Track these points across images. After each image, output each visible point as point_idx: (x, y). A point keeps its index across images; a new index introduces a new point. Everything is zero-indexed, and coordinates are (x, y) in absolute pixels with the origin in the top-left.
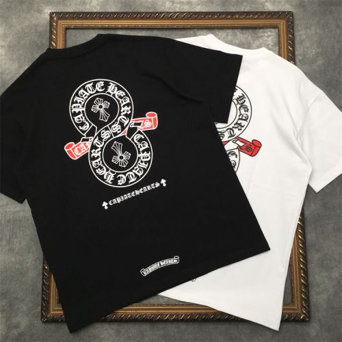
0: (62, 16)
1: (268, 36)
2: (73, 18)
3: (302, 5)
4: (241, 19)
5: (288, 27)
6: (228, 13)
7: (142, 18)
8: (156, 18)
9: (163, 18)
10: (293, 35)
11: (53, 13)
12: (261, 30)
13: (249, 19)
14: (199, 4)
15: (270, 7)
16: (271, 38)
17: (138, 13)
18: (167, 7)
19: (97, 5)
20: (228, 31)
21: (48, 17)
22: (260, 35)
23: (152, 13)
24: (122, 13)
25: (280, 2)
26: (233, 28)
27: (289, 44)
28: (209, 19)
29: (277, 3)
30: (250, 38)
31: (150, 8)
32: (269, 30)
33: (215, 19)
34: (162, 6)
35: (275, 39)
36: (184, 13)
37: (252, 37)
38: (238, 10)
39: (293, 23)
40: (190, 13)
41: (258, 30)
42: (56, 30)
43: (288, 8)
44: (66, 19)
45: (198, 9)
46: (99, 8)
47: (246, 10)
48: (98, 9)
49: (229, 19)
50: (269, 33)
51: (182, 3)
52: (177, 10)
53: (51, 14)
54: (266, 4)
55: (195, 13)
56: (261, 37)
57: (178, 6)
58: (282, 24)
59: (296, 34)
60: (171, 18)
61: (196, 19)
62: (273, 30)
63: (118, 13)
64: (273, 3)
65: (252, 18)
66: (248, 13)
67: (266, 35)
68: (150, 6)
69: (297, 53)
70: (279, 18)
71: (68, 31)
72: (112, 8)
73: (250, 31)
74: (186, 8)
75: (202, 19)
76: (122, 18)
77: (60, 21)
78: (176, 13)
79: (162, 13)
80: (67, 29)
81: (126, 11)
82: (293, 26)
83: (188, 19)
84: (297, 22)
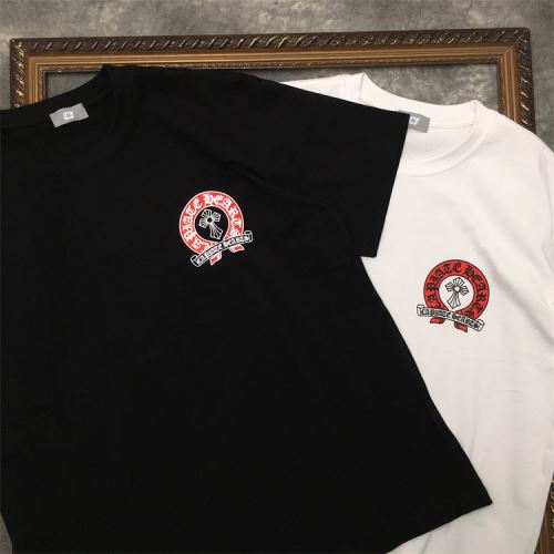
0: (37, 46)
1: (477, 83)
2: (62, 52)
3: (545, 14)
4: (420, 46)
5: (518, 62)
6: (393, 35)
7: (211, 49)
8: (240, 48)
9: (256, 48)
10: (530, 79)
11: (17, 41)
12: (462, 69)
13: (435, 45)
14: (328, 17)
15: (478, 20)
16: (482, 85)
17: (201, 38)
18: (263, 24)
19: (113, 21)
20: (391, 72)
21: (8, 50)
22: (459, 79)
23: (230, 37)
24: (166, 38)
25: (499, 9)
26: (402, 65)
27: (523, 99)
28: (352, 47)
29: (493, 11)
30: (437, 87)
31: (226, 26)
32: (477, 68)
33: (366, 47)
34: (250, 21)
35: (490, 89)
36: (299, 35)
37: (442, 84)
38: (411, 27)
39: (529, 52)
40: (311, 35)
41: (453, 70)
42: (25, 78)
43: (515, 20)
44: (45, 52)
45: (328, 26)
46: (116, 28)
47: (429, 28)
48: (114, 31)
49: (394, 47)
50: (479, 76)
51: (293, 15)
52: (284, 30)
53: (13, 44)
54: (471, 13)
55: (322, 35)
56: (462, 83)
57: (286, 20)
58: (507, 55)
59: (536, 76)
60: (271, 47)
61: (324, 48)
62: (485, 68)
63: (158, 39)
64: (486, 10)
65: (443, 45)
66: (434, 34)
67: (472, 79)
68: (225, 21)
69: (537, 117)
70: (499, 42)
71: (52, 79)
72: (144, 28)
73: (438, 70)
74: (303, 26)
75: (337, 48)
76: (167, 50)
77: (32, 59)
78: (281, 36)
79: (252, 37)
80: (47, 75)
81: (175, 33)
82: (530, 60)
83: (308, 48)
84: (535, 52)
